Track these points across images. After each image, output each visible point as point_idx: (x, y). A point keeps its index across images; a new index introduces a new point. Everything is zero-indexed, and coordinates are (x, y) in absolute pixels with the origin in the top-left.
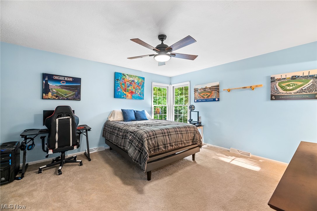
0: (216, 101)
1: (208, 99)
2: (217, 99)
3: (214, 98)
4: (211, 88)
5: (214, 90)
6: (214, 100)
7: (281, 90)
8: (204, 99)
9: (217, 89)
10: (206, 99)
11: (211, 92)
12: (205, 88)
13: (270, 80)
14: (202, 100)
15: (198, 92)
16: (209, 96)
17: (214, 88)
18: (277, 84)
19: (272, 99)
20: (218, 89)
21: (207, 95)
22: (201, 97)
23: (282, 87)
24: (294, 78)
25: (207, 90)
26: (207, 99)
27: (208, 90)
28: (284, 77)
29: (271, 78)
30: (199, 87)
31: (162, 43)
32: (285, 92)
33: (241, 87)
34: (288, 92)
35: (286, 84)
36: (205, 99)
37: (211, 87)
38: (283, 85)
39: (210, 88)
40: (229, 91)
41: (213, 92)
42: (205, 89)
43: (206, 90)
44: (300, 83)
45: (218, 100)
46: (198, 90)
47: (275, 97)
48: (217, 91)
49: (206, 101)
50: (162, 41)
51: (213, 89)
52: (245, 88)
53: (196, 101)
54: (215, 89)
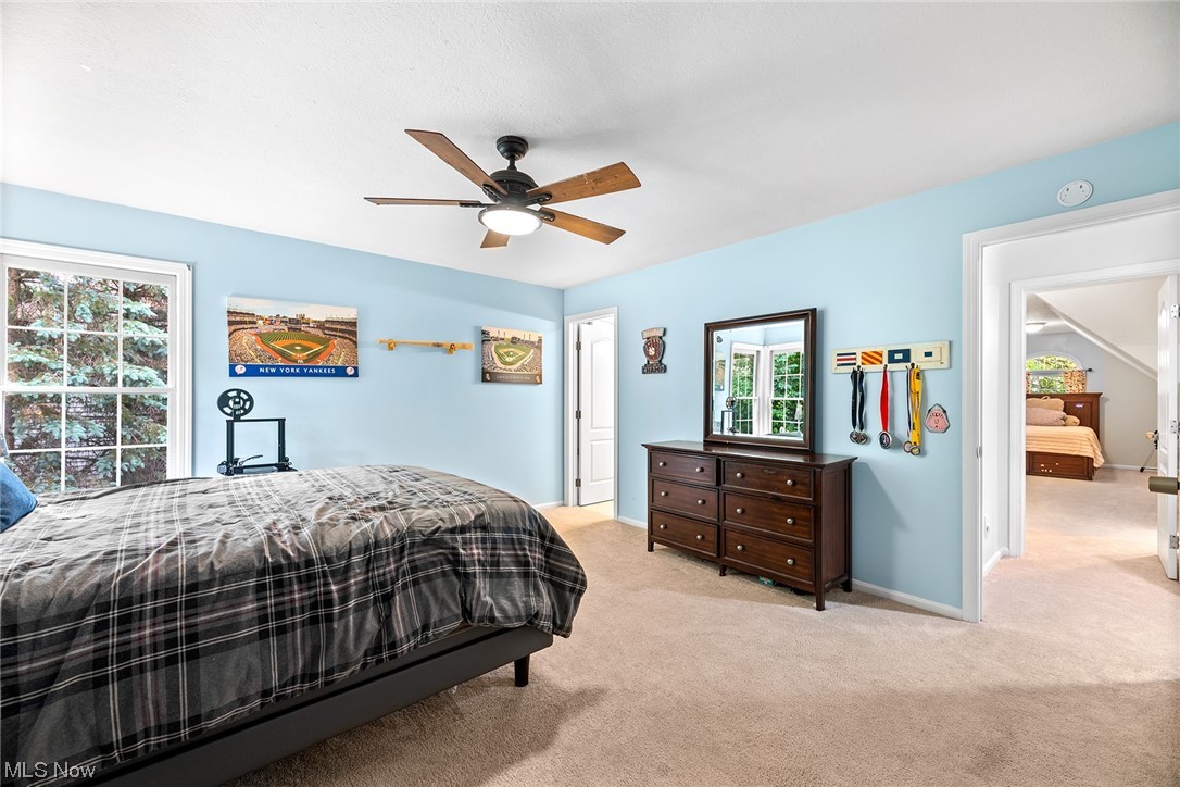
0: (346, 375)
1: (313, 368)
2: (350, 371)
3: (340, 364)
4: (327, 325)
5: (340, 337)
6: (340, 372)
7: (499, 364)
8: (290, 367)
9: (348, 331)
10: (301, 368)
11: (325, 342)
12: (297, 322)
13: (480, 337)
14: (278, 367)
15: (253, 331)
16: (317, 354)
17: (338, 327)
18: (493, 350)
19: (484, 380)
20: (355, 334)
21: (305, 349)
22: (274, 355)
23: (499, 356)
24: (514, 341)
25: (308, 329)
26: (309, 367)
27: (312, 331)
28: (502, 336)
29: (483, 332)
30: (264, 308)
31: (512, 166)
32: (503, 366)
33: (428, 341)
34: (508, 367)
35: (506, 350)
36: (295, 367)
37: (326, 321)
38: (501, 352)
39: (320, 325)
40: (391, 346)
41: (335, 342)
42: (295, 325)
43: (303, 327)
44: (521, 353)
45: (356, 375)
46: (255, 323)
47: (488, 376)
48: (351, 340)
49: (302, 374)
50: (512, 158)
51: (336, 330)
52: (438, 345)
53: (240, 369)
54: (341, 331)
